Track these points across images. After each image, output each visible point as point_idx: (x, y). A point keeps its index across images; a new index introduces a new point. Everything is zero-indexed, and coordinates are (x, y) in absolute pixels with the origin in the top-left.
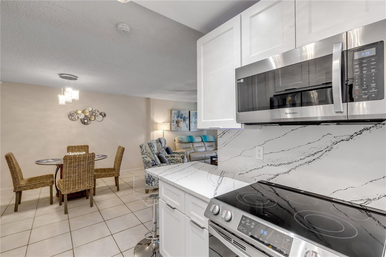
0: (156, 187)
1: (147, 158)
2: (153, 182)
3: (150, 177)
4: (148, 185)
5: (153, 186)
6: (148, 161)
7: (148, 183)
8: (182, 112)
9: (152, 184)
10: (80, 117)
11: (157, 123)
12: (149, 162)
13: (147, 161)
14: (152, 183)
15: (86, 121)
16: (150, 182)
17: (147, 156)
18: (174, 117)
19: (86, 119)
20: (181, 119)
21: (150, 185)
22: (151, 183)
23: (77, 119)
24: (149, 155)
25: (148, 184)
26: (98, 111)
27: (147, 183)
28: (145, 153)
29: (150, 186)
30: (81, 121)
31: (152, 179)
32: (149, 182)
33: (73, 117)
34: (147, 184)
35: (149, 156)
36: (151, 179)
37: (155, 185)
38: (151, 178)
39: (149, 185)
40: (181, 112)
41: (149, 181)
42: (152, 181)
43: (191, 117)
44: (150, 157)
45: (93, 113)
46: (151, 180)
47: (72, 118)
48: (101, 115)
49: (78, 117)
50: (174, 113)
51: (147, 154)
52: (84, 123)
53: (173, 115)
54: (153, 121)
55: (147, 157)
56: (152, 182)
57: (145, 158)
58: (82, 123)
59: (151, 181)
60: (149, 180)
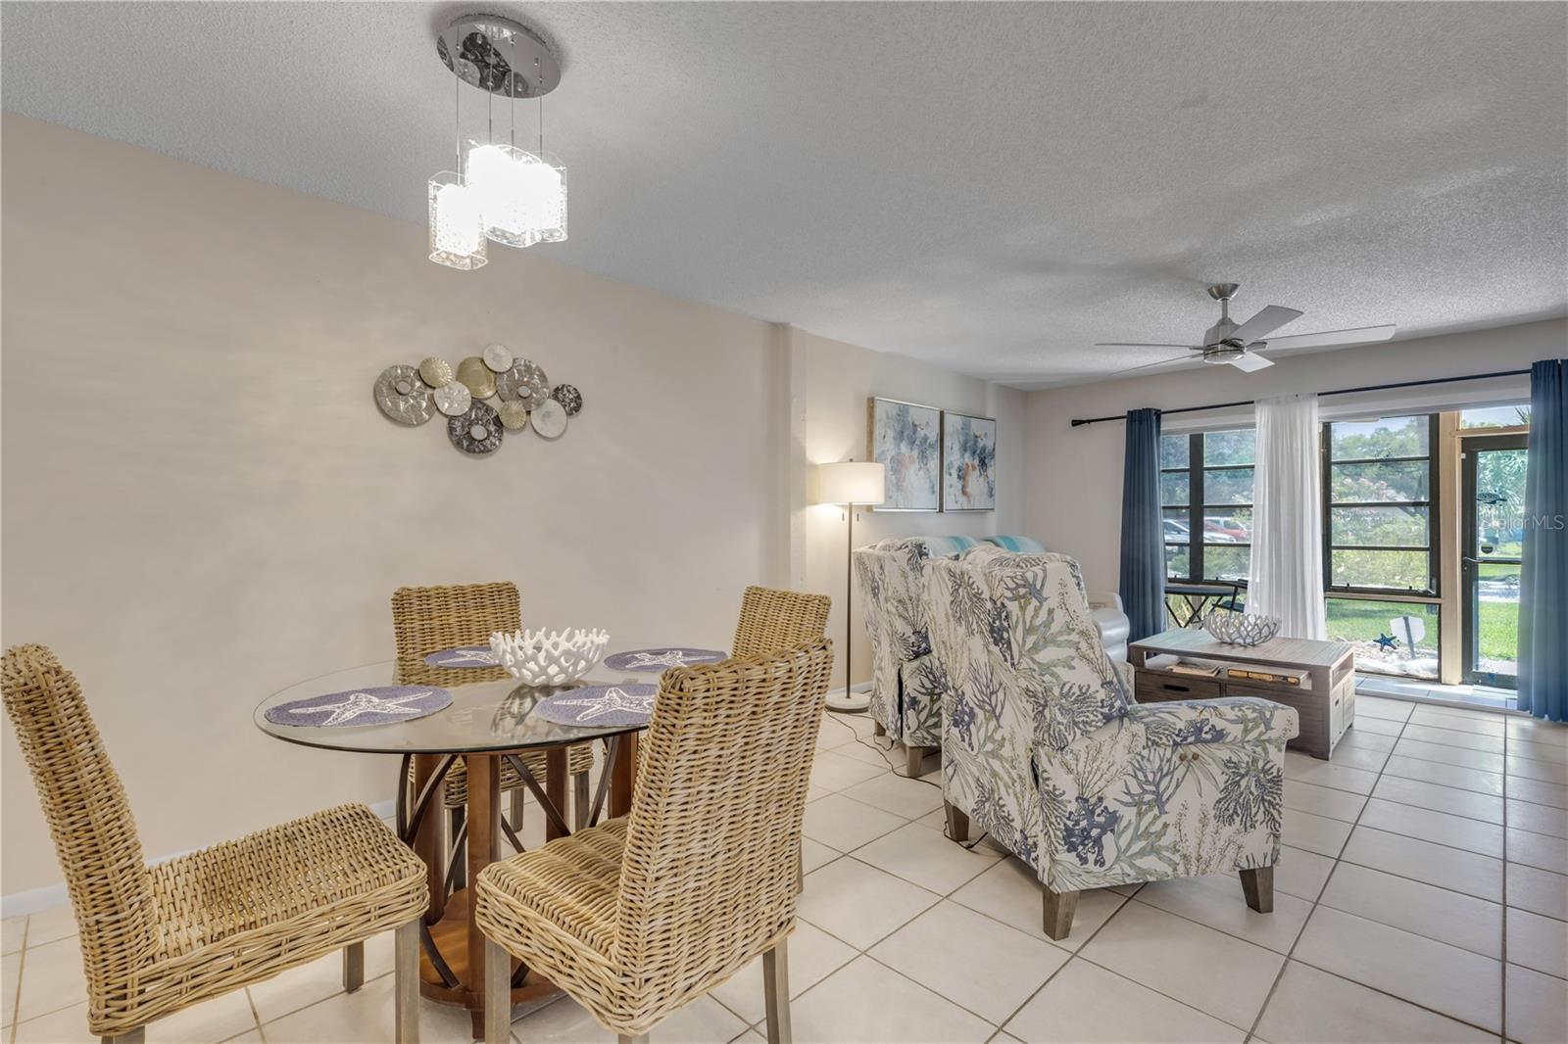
0: (1128, 870)
1: (1073, 668)
2: (1108, 839)
3: (1093, 800)
4: (1077, 862)
5: (1107, 866)
6: (1080, 689)
7: (1075, 850)
8: (914, 416)
9: (1100, 853)
10: (445, 407)
11: (815, 467)
12: (1084, 697)
13: (1075, 689)
14: (1101, 848)
15: (478, 432)
16: (1088, 837)
17: (1072, 652)
18: (884, 437)
19: (477, 418)
20: (912, 449)
21: (1091, 857)
22: (1098, 841)
23: (427, 417)
24: (1083, 646)
25: (1078, 855)
26: (543, 377)
27: (1072, 848)
28: (1060, 633)
29: (1090, 866)
30: (451, 430)
31: (1102, 819)
32: (1085, 835)
33: (402, 405)
34: (1069, 851)
35: (1083, 657)
36: (1096, 819)
37: (1118, 859)
38: (1098, 811)
39: (1084, 861)
40: (912, 411)
41: (1084, 829)
42: (1104, 832)
43: (947, 443)
44: (1090, 661)
45: (520, 383)
46: (1099, 825)
47: (395, 404)
48: (556, 398)
49: (433, 405)
50: (884, 417)
51: (1074, 637)
52: (465, 444)
53: (878, 429)
54: (802, 451)
55: (1073, 663)
56: (1100, 837)
57: (1058, 670)
58: (458, 444)
59: (1095, 832)
60: (1084, 824)
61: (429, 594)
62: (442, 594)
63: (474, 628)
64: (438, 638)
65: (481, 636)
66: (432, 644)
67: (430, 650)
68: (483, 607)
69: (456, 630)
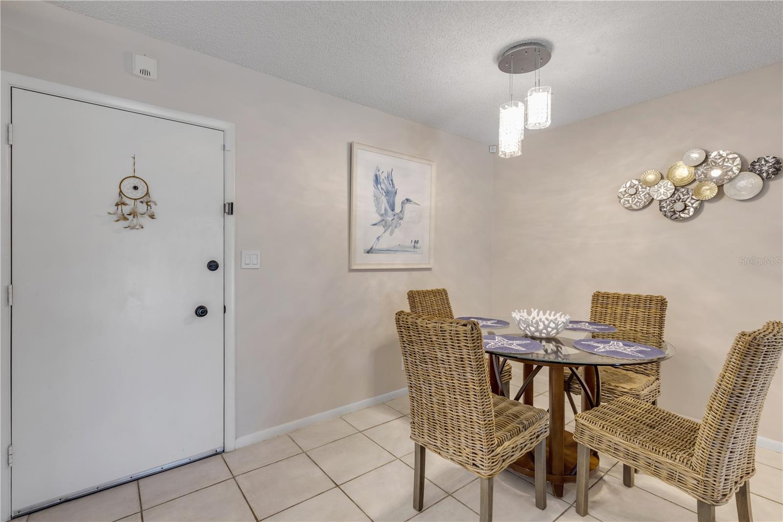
61: (609, 296)
62: (617, 297)
63: (629, 317)
64: (608, 318)
65: (632, 322)
66: (604, 320)
67: (603, 323)
68: (638, 307)
69: (618, 316)
